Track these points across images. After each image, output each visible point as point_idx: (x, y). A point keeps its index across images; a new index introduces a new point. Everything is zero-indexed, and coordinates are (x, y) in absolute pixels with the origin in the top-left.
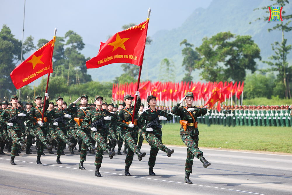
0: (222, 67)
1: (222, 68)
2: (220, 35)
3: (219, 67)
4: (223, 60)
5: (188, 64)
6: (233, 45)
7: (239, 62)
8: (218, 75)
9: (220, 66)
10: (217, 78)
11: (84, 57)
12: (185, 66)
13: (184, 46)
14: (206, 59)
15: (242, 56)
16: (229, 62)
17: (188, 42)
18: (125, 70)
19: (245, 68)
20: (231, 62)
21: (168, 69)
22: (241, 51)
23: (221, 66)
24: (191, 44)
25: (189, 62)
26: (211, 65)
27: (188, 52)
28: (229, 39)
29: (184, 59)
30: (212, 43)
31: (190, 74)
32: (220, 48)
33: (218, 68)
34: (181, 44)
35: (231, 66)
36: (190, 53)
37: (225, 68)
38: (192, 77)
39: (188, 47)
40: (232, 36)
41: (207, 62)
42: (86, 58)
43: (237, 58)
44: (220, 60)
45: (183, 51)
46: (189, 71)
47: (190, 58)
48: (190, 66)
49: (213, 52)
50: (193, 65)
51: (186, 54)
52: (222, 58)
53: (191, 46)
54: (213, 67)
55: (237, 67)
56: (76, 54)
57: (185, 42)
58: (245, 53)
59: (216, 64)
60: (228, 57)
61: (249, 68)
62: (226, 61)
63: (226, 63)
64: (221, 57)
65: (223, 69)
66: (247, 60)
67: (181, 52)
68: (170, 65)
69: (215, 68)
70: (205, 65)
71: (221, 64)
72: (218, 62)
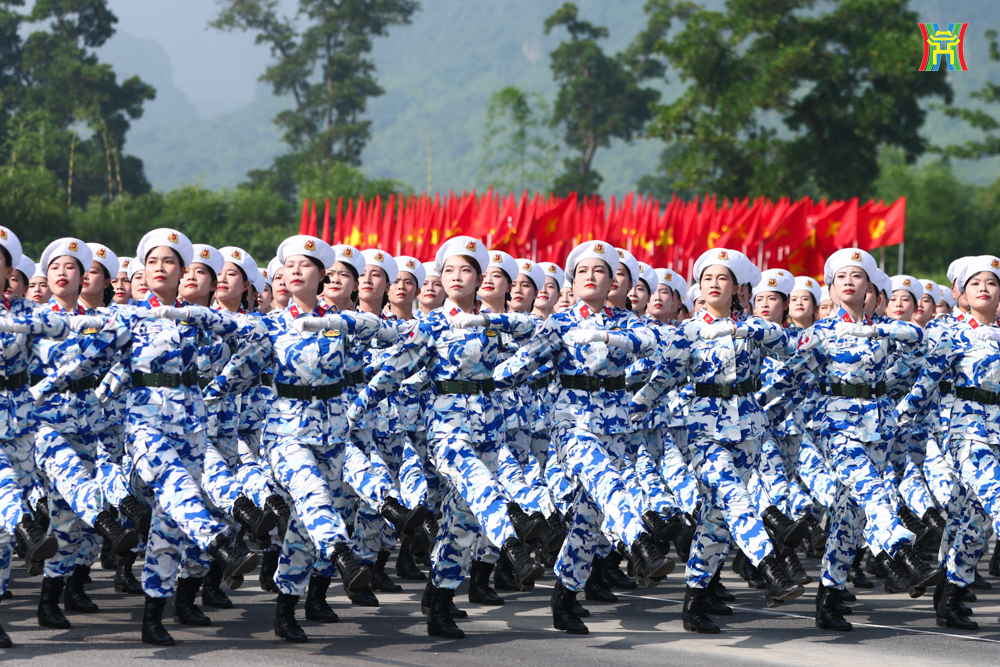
0: (774, 132)
1: (771, 139)
3: (758, 132)
4: (781, 103)
5: (581, 114)
6: (825, 31)
7: (850, 109)
8: (757, 168)
9: (762, 128)
10: (752, 182)
11: (112, 76)
12: (563, 126)
13: (561, 36)
14: (703, 96)
15: (866, 85)
16: (802, 113)
17: (581, 17)
18: (293, 136)
19: (879, 141)
20: (819, 112)
22: (865, 61)
23: (768, 128)
24: (597, 23)
25: (586, 107)
26: (728, 122)
27: (578, 61)
29: (562, 95)
31: (587, 164)
33: (753, 136)
34: (550, 24)
35: (816, 126)
36: (589, 69)
37: (786, 135)
38: (595, 175)
39: (582, 37)
41: (706, 109)
42: (120, 81)
43: (843, 93)
44: (769, 100)
45: (555, 55)
46: (583, 149)
47: (587, 86)
48: (587, 127)
49: (737, 63)
50: (600, 119)
51: (571, 72)
52: (776, 92)
53: (596, 33)
54: (734, 134)
55: (843, 132)
56: (76, 63)
57: (567, 17)
58: (881, 69)
59: (746, 120)
60: (805, 89)
61: (894, 138)
62: (792, 103)
63: (790, 113)
64: (771, 86)
65: (777, 143)
66: (888, 100)
67: (550, 61)
68: (530, 118)
69: (742, 136)
70: (694, 124)
71: (771, 120)
72: (758, 112)
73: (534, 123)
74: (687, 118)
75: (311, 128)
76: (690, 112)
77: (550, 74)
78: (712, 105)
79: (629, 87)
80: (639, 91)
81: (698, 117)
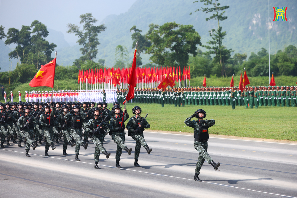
0: (169, 52)
1: (168, 53)
2: (166, 25)
3: (166, 52)
4: (170, 46)
6: (177, 33)
7: (183, 48)
8: (165, 59)
9: (167, 51)
10: (165, 61)
11: (48, 43)
13: (133, 32)
14: (155, 46)
15: (185, 43)
16: (174, 48)
17: (137, 28)
18: (83, 53)
19: (188, 53)
20: (177, 48)
21: (122, 54)
22: (185, 38)
24: (140, 29)
26: (160, 50)
27: (137, 36)
28: (175, 28)
30: (160, 32)
31: (139, 56)
32: (166, 36)
33: (165, 53)
34: (131, 30)
35: (176, 51)
36: (139, 38)
37: (171, 52)
39: (137, 32)
40: (177, 26)
41: (155, 48)
42: (50, 44)
43: (181, 44)
44: (167, 46)
45: (132, 35)
46: (138, 53)
49: (161, 40)
51: (136, 38)
53: (140, 31)
54: (161, 52)
55: (182, 52)
56: (41, 41)
57: (134, 28)
58: (188, 40)
59: (164, 50)
60: (174, 44)
61: (191, 52)
62: (172, 46)
63: (172, 48)
64: (168, 43)
66: (190, 46)
67: (132, 37)
68: (123, 50)
69: (163, 53)
70: (154, 51)
71: (168, 50)
72: (166, 48)
73: (124, 51)
74: (152, 50)
75: (86, 51)
76: (153, 48)
77: (131, 39)
78: (157, 47)
79: (146, 41)
80: (148, 42)
81: (155, 50)
